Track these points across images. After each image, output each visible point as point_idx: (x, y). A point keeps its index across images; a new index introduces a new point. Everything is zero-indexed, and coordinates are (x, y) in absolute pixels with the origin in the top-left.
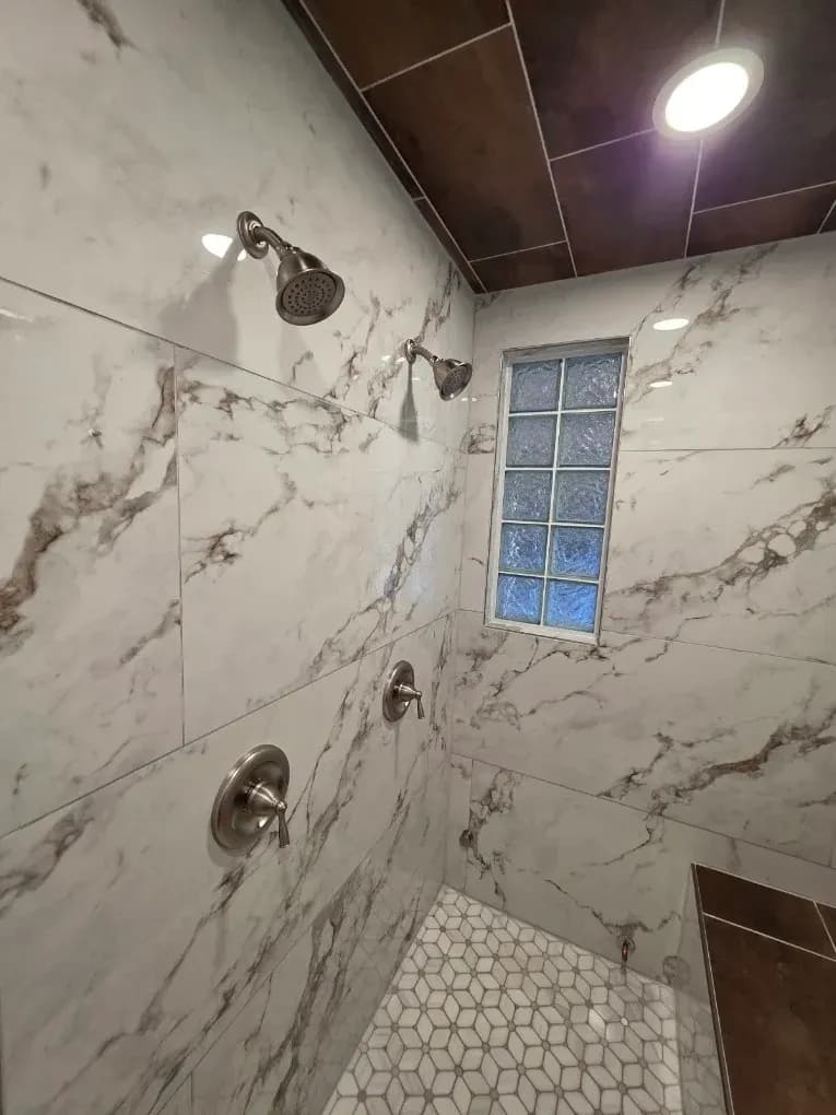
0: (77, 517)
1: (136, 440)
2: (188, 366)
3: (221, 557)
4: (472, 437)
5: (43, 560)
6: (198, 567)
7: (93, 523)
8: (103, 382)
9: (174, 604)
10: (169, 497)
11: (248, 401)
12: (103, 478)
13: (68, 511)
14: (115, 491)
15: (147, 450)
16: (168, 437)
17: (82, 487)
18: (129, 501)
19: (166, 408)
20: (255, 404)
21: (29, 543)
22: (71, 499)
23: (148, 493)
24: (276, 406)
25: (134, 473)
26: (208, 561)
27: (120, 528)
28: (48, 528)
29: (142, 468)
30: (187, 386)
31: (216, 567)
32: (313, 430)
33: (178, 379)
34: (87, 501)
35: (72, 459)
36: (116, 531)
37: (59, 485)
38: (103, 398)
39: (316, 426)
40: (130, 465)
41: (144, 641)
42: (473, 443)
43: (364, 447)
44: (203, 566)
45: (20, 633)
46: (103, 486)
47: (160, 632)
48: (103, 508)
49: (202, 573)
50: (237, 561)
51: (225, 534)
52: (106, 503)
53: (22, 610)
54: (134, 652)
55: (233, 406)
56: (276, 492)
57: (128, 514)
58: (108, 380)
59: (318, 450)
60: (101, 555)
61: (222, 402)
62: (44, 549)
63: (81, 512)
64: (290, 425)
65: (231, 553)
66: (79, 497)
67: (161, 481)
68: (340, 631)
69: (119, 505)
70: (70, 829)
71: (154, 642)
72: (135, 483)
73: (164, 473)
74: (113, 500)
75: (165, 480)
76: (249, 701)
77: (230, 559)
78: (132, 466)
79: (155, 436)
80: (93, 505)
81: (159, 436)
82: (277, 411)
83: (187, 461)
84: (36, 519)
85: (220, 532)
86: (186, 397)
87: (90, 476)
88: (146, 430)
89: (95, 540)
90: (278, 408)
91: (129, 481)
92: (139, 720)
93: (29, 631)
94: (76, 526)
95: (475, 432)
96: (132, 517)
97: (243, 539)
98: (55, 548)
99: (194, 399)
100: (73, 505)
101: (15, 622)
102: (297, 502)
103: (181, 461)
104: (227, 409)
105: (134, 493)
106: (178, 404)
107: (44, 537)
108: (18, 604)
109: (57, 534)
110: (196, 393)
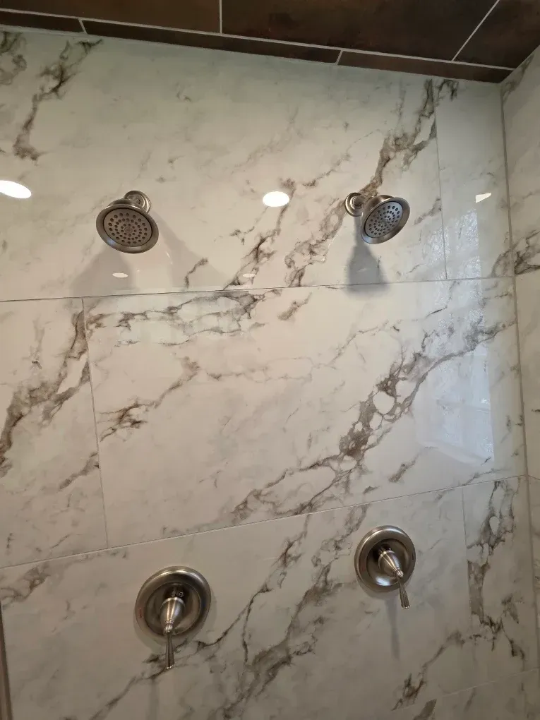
0: (31, 407)
1: (62, 359)
2: (92, 307)
3: (129, 424)
4: (518, 253)
5: (15, 429)
6: (110, 431)
7: (39, 409)
8: (40, 333)
9: (94, 455)
10: (85, 389)
11: (144, 314)
12: (43, 385)
13: (26, 404)
14: (51, 390)
15: (68, 363)
16: (81, 353)
17: (32, 391)
18: (60, 395)
19: (79, 336)
20: (149, 315)
21: (8, 423)
22: (26, 398)
23: (70, 389)
24: (171, 311)
25: (61, 378)
26: (117, 427)
27: (55, 410)
28: (16, 414)
29: (66, 375)
30: (92, 319)
31: (125, 430)
32: (215, 318)
33: (86, 317)
34: (35, 398)
35: (27, 377)
36: (52, 413)
37: (20, 392)
38: (40, 342)
39: (218, 314)
40: (58, 374)
41: (74, 476)
42: (521, 260)
43: (287, 316)
44: (114, 430)
45: (5, 467)
46: (43, 389)
47: (85, 472)
48: (45, 400)
49: (113, 435)
50: (143, 426)
51: (131, 408)
52: (45, 397)
53: (7, 455)
54: (68, 482)
55: (130, 322)
56: (178, 372)
57: (59, 402)
58: (43, 332)
59: (222, 332)
60: (45, 426)
61: (121, 321)
62: (14, 425)
63: (32, 405)
64: (186, 320)
65: (137, 420)
66: (31, 397)
67: (79, 379)
68: (270, 485)
69: (53, 398)
70: (36, 576)
71: (81, 477)
72: (62, 384)
73: (80, 375)
74: (49, 396)
75: (82, 379)
76: (165, 529)
77: (137, 425)
78: (60, 375)
79: (72, 354)
80: (39, 400)
81: (75, 354)
82: (172, 314)
83: (96, 365)
84: (10, 409)
85: (127, 406)
86: (92, 327)
87: (35, 385)
88: (67, 352)
89: (40, 418)
90: (173, 311)
91: (59, 383)
92: (75, 524)
93: (10, 466)
94: (30, 411)
95: (522, 247)
96: (62, 403)
97: (147, 410)
98: (20, 423)
99: (99, 326)
100: (27, 401)
101: (3, 461)
102: (202, 377)
103: (92, 366)
104: (125, 325)
105: (62, 389)
106: (87, 332)
107: (15, 418)
108: (4, 452)
109: (20, 417)
110: (100, 321)
